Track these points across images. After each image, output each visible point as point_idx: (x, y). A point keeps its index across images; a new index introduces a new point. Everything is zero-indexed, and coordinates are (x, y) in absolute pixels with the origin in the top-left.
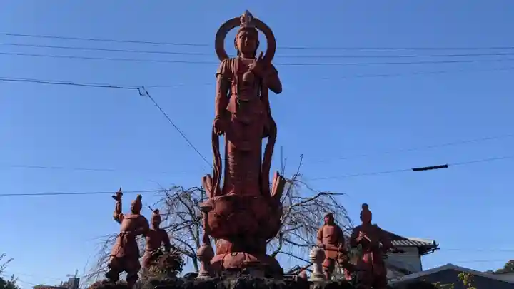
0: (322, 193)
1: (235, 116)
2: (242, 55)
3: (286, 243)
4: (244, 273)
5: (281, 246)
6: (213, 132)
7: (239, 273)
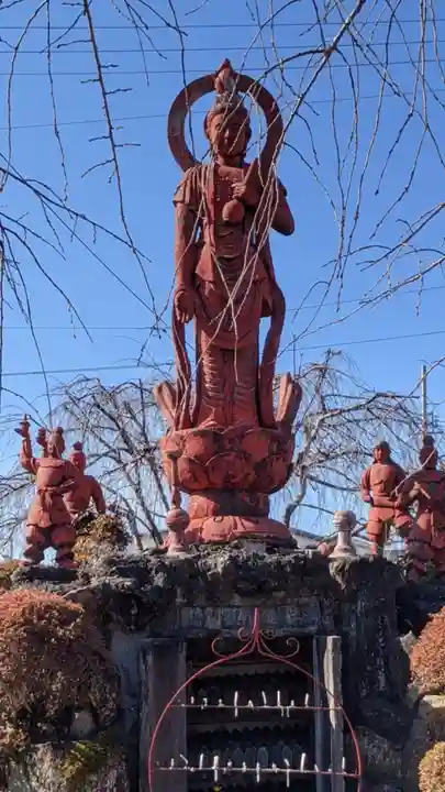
0: (379, 395)
1: (212, 286)
2: (220, 161)
3: (313, 483)
4: (236, 547)
5: (304, 493)
6: (175, 317)
7: (227, 547)
